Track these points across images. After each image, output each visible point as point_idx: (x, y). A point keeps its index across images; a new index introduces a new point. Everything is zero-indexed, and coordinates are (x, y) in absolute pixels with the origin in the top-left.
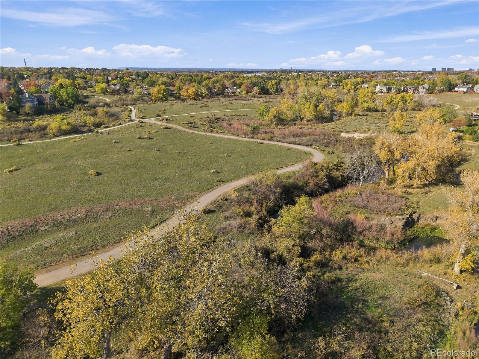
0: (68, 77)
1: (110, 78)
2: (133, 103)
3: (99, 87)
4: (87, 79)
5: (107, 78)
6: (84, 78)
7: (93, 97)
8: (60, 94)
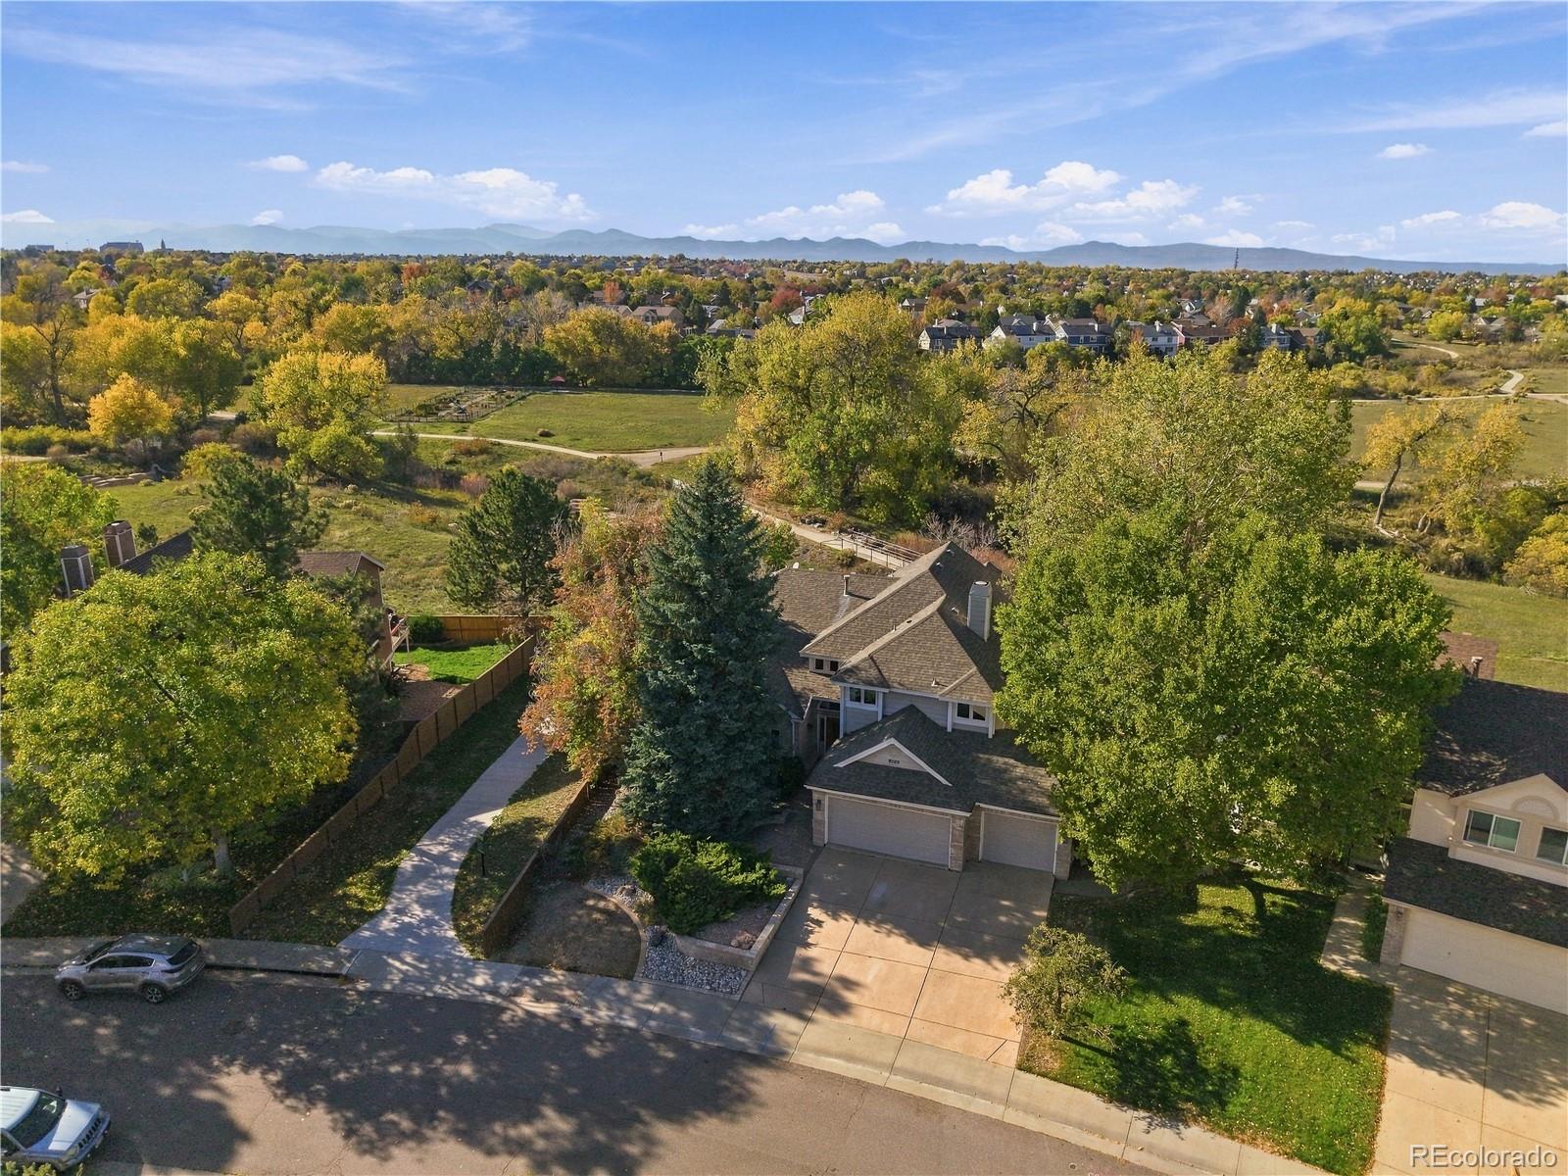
0: (1359, 294)
1: (1480, 302)
2: (1524, 363)
3: (1436, 322)
4: (1410, 302)
5: (1473, 301)
6: (1402, 299)
7: (1415, 345)
8: (1339, 329)
